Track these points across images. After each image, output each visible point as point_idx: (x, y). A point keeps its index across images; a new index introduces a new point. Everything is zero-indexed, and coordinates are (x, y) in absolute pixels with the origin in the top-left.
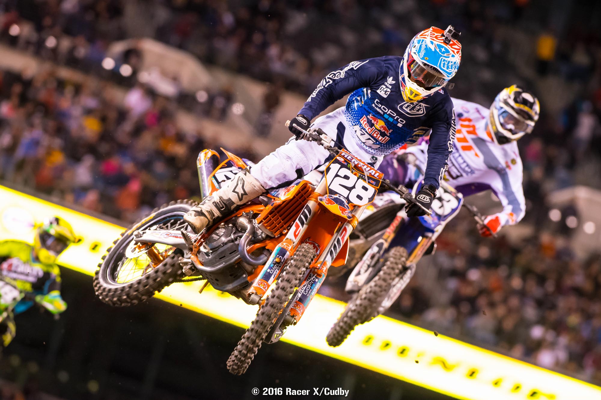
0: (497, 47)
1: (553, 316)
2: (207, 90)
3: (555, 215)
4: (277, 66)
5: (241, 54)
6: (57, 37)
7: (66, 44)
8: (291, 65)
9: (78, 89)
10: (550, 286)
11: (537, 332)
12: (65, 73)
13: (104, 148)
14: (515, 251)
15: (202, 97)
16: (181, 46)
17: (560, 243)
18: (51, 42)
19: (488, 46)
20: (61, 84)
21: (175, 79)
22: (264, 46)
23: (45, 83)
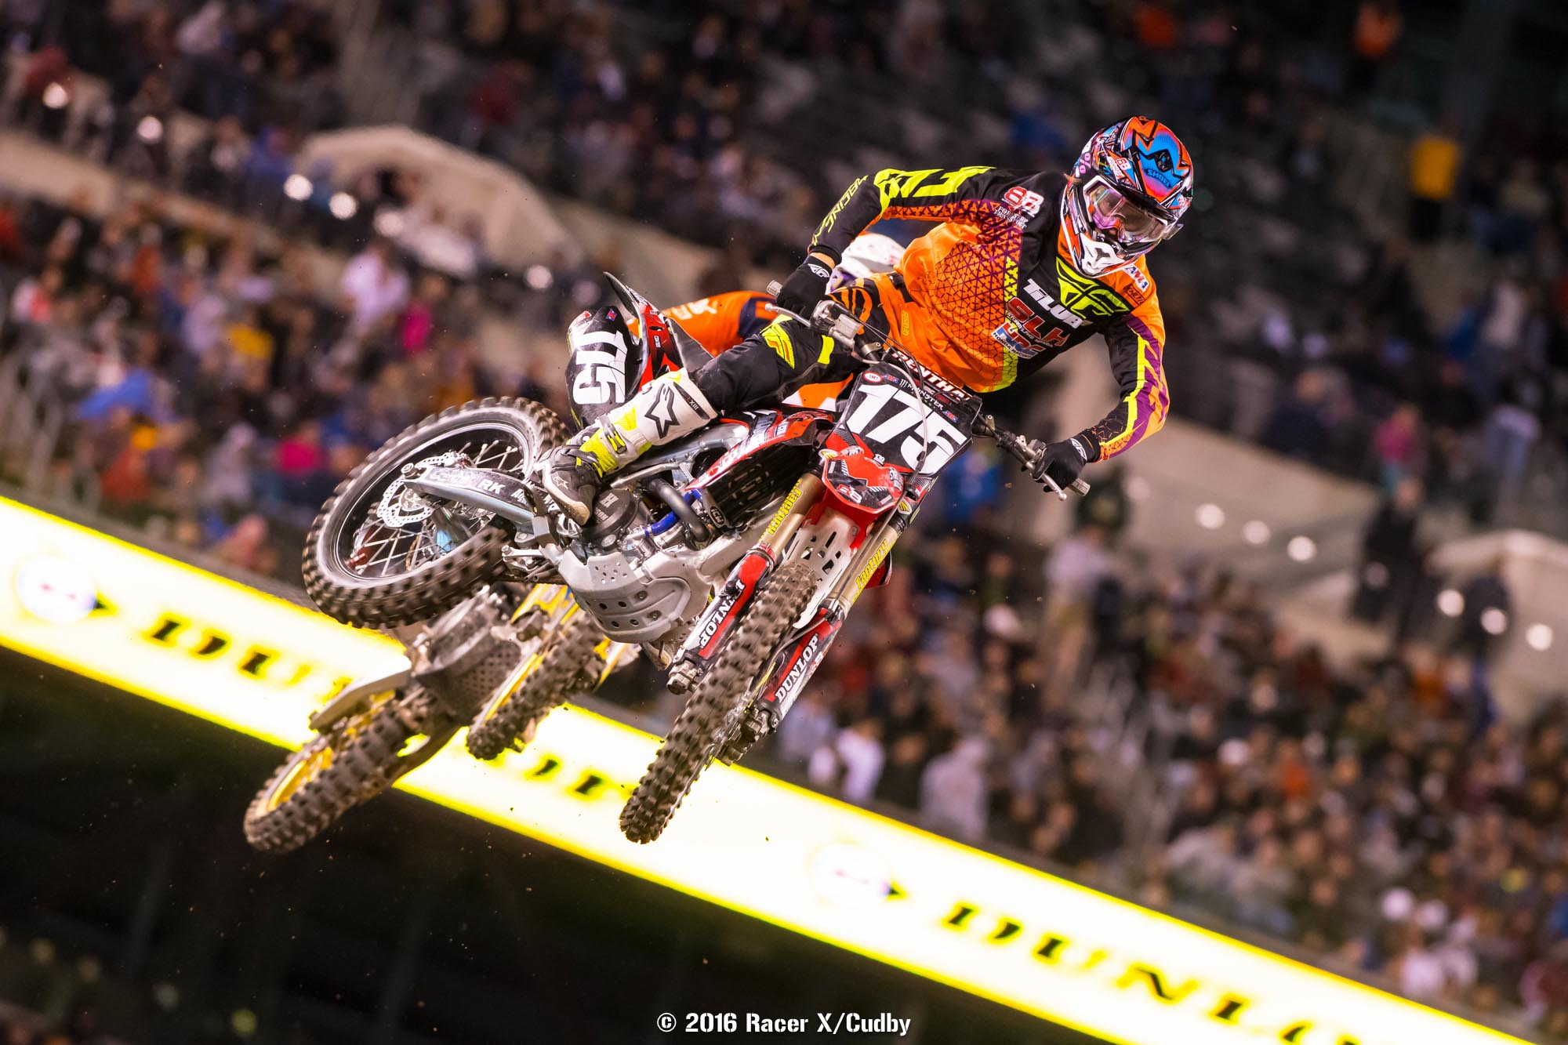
0: (1307, 164)
1: (1441, 865)
2: (555, 261)
3: (1451, 603)
4: (734, 202)
5: (640, 171)
6: (162, 117)
7: (186, 133)
8: (773, 200)
9: (217, 252)
10: (1433, 787)
11: (1397, 904)
12: (182, 210)
13: (281, 405)
14: (1345, 694)
15: (540, 278)
16: (485, 149)
17: (1458, 675)
18: (150, 129)
19: (1284, 163)
20: (174, 238)
21: (471, 231)
22: (703, 149)
23: (133, 233)
